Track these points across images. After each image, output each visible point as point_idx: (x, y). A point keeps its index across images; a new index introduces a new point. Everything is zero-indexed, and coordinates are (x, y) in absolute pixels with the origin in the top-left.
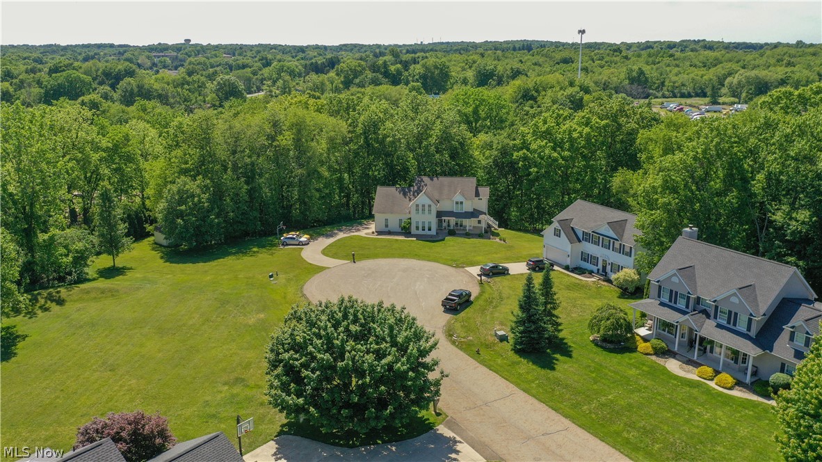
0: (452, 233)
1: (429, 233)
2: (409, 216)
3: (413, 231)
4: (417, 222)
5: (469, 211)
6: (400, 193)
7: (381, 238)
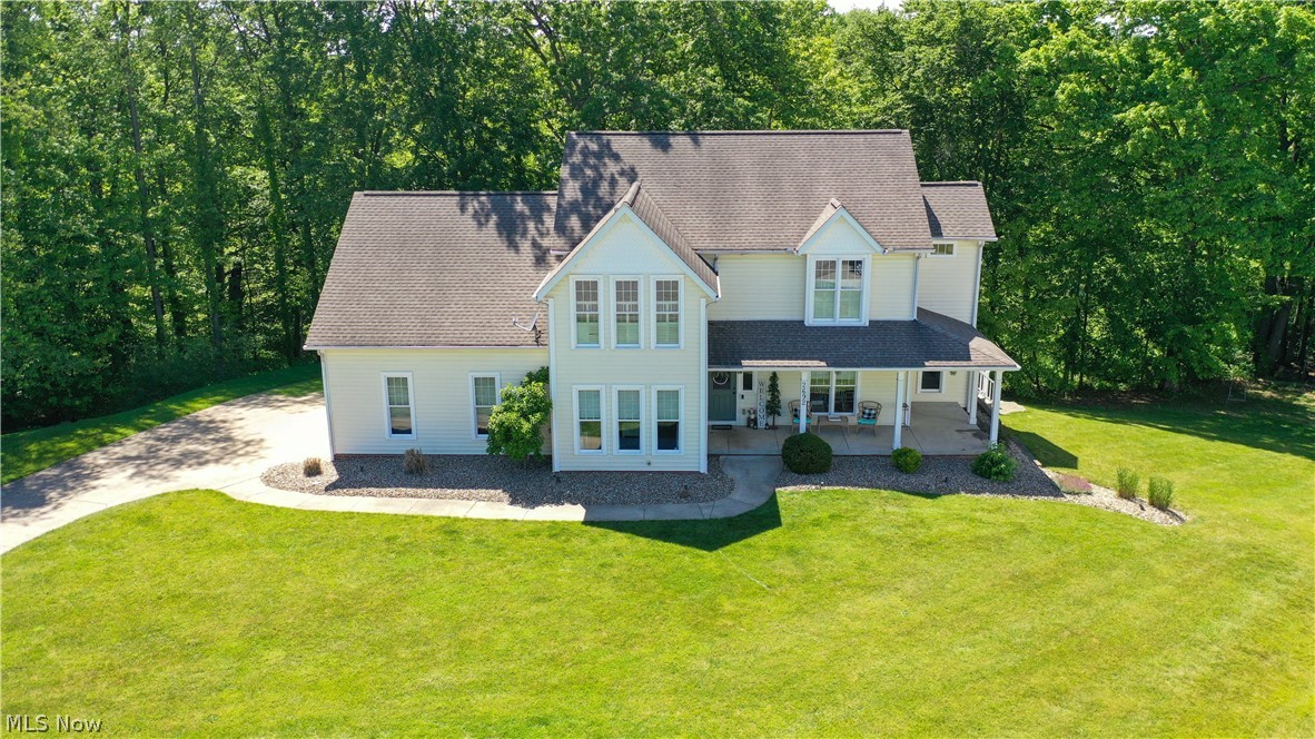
0: (807, 460)
1: (666, 461)
2: (533, 359)
3: (567, 449)
4: (589, 398)
5: (895, 322)
6: (480, 224)
7: (351, 515)
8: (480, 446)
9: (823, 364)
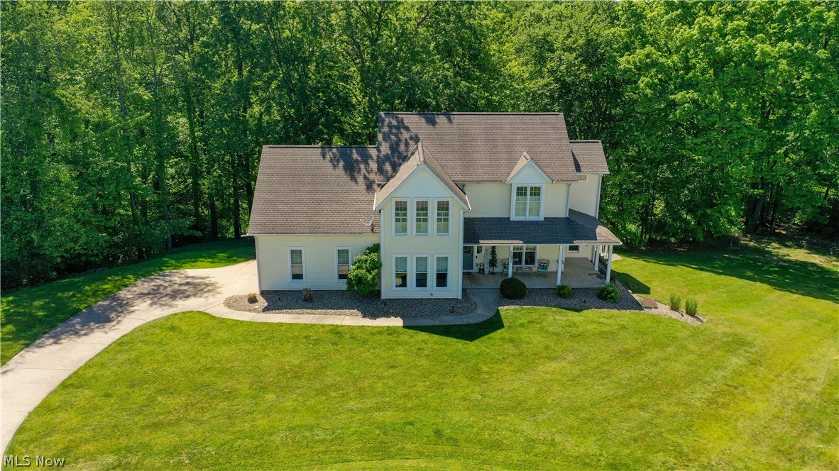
0: (513, 291)
1: (441, 293)
2: (370, 240)
3: (389, 288)
4: (401, 261)
5: (557, 218)
6: (334, 166)
7: (281, 325)
8: (343, 285)
9: (521, 242)
